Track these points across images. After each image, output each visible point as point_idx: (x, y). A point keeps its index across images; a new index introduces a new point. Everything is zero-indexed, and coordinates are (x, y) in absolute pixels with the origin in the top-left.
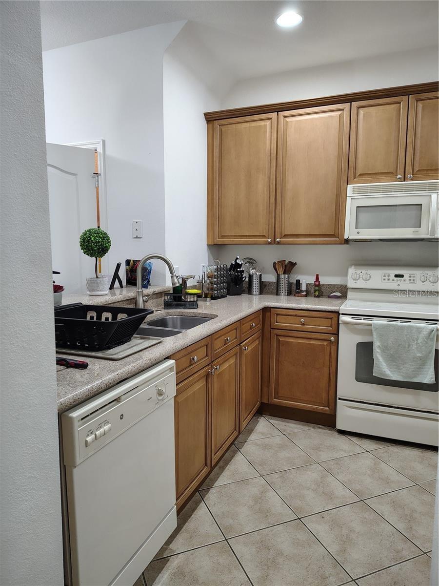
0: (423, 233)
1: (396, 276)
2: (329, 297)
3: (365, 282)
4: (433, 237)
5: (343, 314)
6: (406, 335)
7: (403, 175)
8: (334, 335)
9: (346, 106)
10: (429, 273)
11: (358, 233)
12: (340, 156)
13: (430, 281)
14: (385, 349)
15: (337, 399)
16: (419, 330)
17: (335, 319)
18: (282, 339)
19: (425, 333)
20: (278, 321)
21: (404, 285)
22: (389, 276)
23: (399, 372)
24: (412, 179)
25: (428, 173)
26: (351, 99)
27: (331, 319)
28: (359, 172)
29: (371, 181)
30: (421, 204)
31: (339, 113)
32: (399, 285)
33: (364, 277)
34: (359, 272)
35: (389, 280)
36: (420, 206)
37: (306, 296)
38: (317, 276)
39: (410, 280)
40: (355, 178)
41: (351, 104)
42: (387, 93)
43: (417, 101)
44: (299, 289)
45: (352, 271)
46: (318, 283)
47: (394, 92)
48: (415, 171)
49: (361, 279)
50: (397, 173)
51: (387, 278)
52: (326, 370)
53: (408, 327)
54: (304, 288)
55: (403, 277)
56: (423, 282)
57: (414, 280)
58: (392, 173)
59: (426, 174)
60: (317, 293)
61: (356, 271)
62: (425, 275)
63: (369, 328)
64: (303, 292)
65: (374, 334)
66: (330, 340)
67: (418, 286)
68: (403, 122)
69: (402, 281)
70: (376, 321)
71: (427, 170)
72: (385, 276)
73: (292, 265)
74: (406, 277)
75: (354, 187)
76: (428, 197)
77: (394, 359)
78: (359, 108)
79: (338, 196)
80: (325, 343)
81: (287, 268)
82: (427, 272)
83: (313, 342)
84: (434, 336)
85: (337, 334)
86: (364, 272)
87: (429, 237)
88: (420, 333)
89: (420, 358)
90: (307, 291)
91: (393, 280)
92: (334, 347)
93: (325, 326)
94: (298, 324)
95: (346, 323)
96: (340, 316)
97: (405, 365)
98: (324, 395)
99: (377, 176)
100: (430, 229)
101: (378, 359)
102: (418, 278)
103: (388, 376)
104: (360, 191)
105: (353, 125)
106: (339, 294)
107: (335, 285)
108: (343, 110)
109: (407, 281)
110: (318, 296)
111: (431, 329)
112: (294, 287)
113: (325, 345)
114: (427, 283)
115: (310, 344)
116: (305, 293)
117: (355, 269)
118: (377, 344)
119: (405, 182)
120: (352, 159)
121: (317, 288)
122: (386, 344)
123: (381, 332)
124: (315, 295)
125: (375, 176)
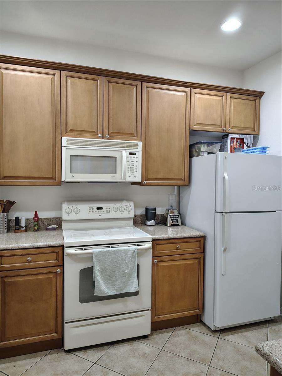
0: (118, 178)
1: (98, 208)
2: (47, 230)
3: (76, 214)
4: (124, 181)
5: (67, 247)
6: (118, 257)
7: (102, 134)
8: (60, 267)
9: (57, 72)
10: (119, 205)
11: (73, 176)
12: (53, 113)
13: (120, 211)
14: (103, 271)
15: (64, 323)
16: (126, 251)
17: (61, 252)
18: (7, 280)
19: (130, 253)
20: (2, 263)
21: (103, 215)
22: (93, 209)
23: (114, 287)
24: (108, 138)
25: (118, 135)
26: (61, 68)
27: (56, 252)
28: (70, 128)
29: (80, 136)
30: (116, 157)
31: (51, 77)
32: (100, 215)
33: (75, 211)
34: (70, 207)
35: (93, 212)
36: (115, 158)
37: (26, 231)
38: (36, 212)
39: (107, 211)
40: (67, 132)
41: (61, 72)
42: (88, 71)
43: (109, 82)
44: (19, 225)
45: (65, 206)
46: (37, 219)
47: (93, 71)
48: (109, 133)
49: (73, 212)
50: (98, 133)
51: (91, 210)
52: (53, 300)
53: (118, 251)
54: (23, 223)
55: (102, 209)
56: (116, 212)
57: (109, 211)
58: (94, 132)
59: (117, 136)
60: (36, 228)
61: (69, 206)
62: (117, 207)
63: (90, 255)
64: (23, 228)
65: (95, 260)
66: (56, 272)
67: (112, 215)
68: (100, 95)
69: (102, 212)
70: (95, 250)
71: (118, 133)
72: (90, 209)
73: (11, 203)
74: (104, 209)
75: (67, 139)
76: (120, 152)
77: (109, 278)
78: (67, 76)
79: (54, 145)
80: (51, 276)
81: (6, 207)
82: (117, 205)
83: (39, 277)
84: (136, 255)
85: (62, 266)
86: (74, 206)
87: (122, 180)
88: (126, 254)
89: (128, 273)
90: (26, 226)
91: (96, 212)
92: (60, 278)
93: (50, 260)
94: (24, 263)
95: (70, 255)
96: (65, 249)
97: (117, 281)
98: (52, 323)
99: (84, 133)
100: (122, 175)
101: (98, 281)
102: (113, 210)
103: (106, 293)
104: (72, 143)
105: (63, 89)
106: (56, 226)
107: (51, 218)
108: (54, 75)
109: (105, 212)
110: (37, 230)
111: (134, 250)
112: (13, 223)
113: (51, 277)
114: (118, 212)
115: (37, 279)
116: (24, 229)
117: (67, 204)
118: (97, 269)
119: (103, 140)
120: (64, 117)
121: (36, 223)
122: (104, 267)
123: (100, 258)
124: (35, 229)
125: (82, 133)
